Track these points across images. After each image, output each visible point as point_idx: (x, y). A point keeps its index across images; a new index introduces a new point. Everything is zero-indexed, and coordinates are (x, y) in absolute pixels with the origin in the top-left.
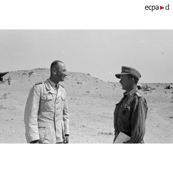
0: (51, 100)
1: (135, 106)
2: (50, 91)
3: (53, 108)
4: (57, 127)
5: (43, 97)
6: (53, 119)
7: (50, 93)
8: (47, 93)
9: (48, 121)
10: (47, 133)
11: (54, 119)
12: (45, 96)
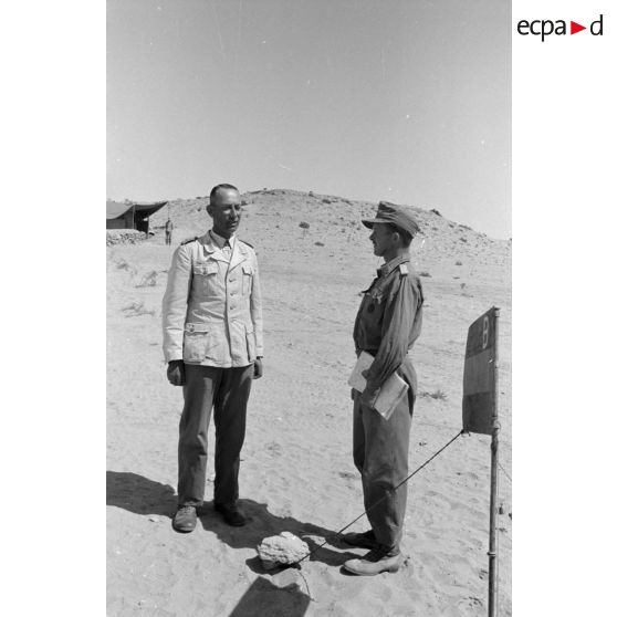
0: (214, 274)
1: (392, 293)
2: (212, 256)
3: (220, 291)
4: (232, 334)
5: (198, 270)
6: (223, 316)
7: (212, 259)
8: (206, 259)
9: (213, 319)
10: (211, 345)
11: (226, 315)
12: (200, 268)
